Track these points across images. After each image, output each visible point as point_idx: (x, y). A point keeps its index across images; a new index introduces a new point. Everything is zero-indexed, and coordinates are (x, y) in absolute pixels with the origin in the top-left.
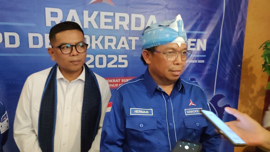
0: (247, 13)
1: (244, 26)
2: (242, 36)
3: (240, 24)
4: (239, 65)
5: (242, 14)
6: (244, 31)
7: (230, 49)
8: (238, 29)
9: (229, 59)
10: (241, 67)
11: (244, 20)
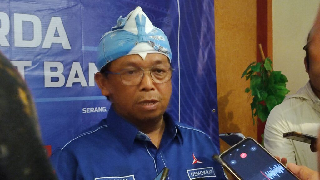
0: (214, 18)
1: (213, 39)
2: (212, 57)
3: (205, 36)
4: (214, 110)
5: (207, 18)
6: (213, 49)
7: (196, 80)
8: (203, 45)
9: (197, 99)
10: (217, 112)
11: (210, 29)
